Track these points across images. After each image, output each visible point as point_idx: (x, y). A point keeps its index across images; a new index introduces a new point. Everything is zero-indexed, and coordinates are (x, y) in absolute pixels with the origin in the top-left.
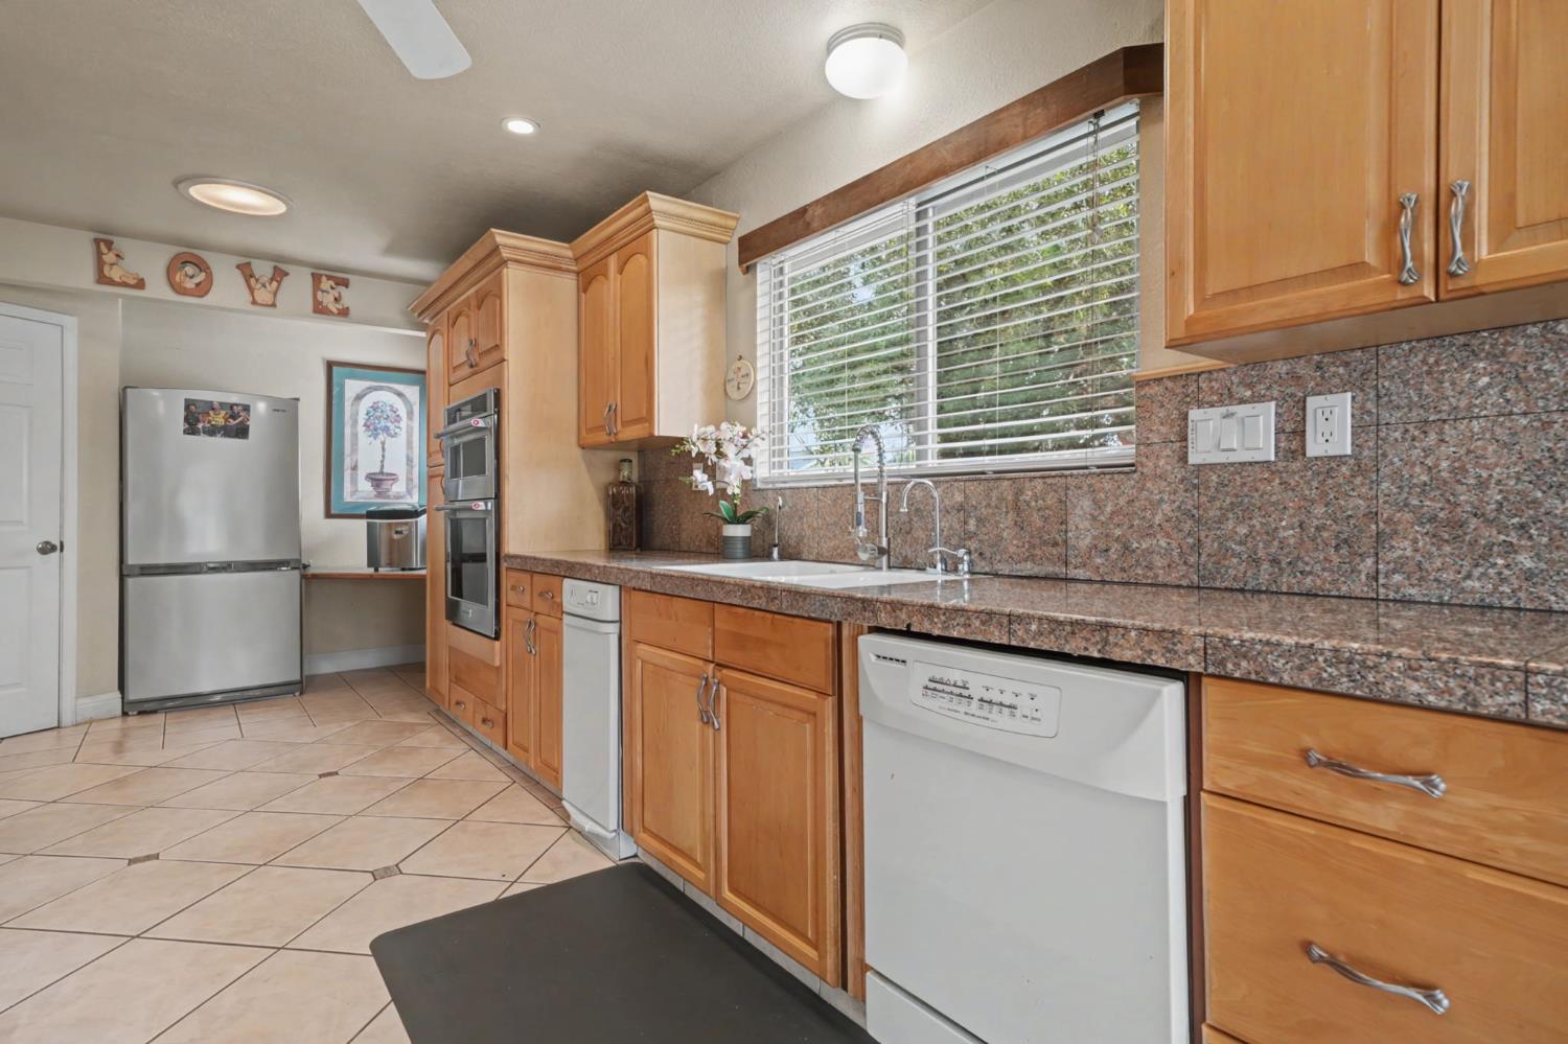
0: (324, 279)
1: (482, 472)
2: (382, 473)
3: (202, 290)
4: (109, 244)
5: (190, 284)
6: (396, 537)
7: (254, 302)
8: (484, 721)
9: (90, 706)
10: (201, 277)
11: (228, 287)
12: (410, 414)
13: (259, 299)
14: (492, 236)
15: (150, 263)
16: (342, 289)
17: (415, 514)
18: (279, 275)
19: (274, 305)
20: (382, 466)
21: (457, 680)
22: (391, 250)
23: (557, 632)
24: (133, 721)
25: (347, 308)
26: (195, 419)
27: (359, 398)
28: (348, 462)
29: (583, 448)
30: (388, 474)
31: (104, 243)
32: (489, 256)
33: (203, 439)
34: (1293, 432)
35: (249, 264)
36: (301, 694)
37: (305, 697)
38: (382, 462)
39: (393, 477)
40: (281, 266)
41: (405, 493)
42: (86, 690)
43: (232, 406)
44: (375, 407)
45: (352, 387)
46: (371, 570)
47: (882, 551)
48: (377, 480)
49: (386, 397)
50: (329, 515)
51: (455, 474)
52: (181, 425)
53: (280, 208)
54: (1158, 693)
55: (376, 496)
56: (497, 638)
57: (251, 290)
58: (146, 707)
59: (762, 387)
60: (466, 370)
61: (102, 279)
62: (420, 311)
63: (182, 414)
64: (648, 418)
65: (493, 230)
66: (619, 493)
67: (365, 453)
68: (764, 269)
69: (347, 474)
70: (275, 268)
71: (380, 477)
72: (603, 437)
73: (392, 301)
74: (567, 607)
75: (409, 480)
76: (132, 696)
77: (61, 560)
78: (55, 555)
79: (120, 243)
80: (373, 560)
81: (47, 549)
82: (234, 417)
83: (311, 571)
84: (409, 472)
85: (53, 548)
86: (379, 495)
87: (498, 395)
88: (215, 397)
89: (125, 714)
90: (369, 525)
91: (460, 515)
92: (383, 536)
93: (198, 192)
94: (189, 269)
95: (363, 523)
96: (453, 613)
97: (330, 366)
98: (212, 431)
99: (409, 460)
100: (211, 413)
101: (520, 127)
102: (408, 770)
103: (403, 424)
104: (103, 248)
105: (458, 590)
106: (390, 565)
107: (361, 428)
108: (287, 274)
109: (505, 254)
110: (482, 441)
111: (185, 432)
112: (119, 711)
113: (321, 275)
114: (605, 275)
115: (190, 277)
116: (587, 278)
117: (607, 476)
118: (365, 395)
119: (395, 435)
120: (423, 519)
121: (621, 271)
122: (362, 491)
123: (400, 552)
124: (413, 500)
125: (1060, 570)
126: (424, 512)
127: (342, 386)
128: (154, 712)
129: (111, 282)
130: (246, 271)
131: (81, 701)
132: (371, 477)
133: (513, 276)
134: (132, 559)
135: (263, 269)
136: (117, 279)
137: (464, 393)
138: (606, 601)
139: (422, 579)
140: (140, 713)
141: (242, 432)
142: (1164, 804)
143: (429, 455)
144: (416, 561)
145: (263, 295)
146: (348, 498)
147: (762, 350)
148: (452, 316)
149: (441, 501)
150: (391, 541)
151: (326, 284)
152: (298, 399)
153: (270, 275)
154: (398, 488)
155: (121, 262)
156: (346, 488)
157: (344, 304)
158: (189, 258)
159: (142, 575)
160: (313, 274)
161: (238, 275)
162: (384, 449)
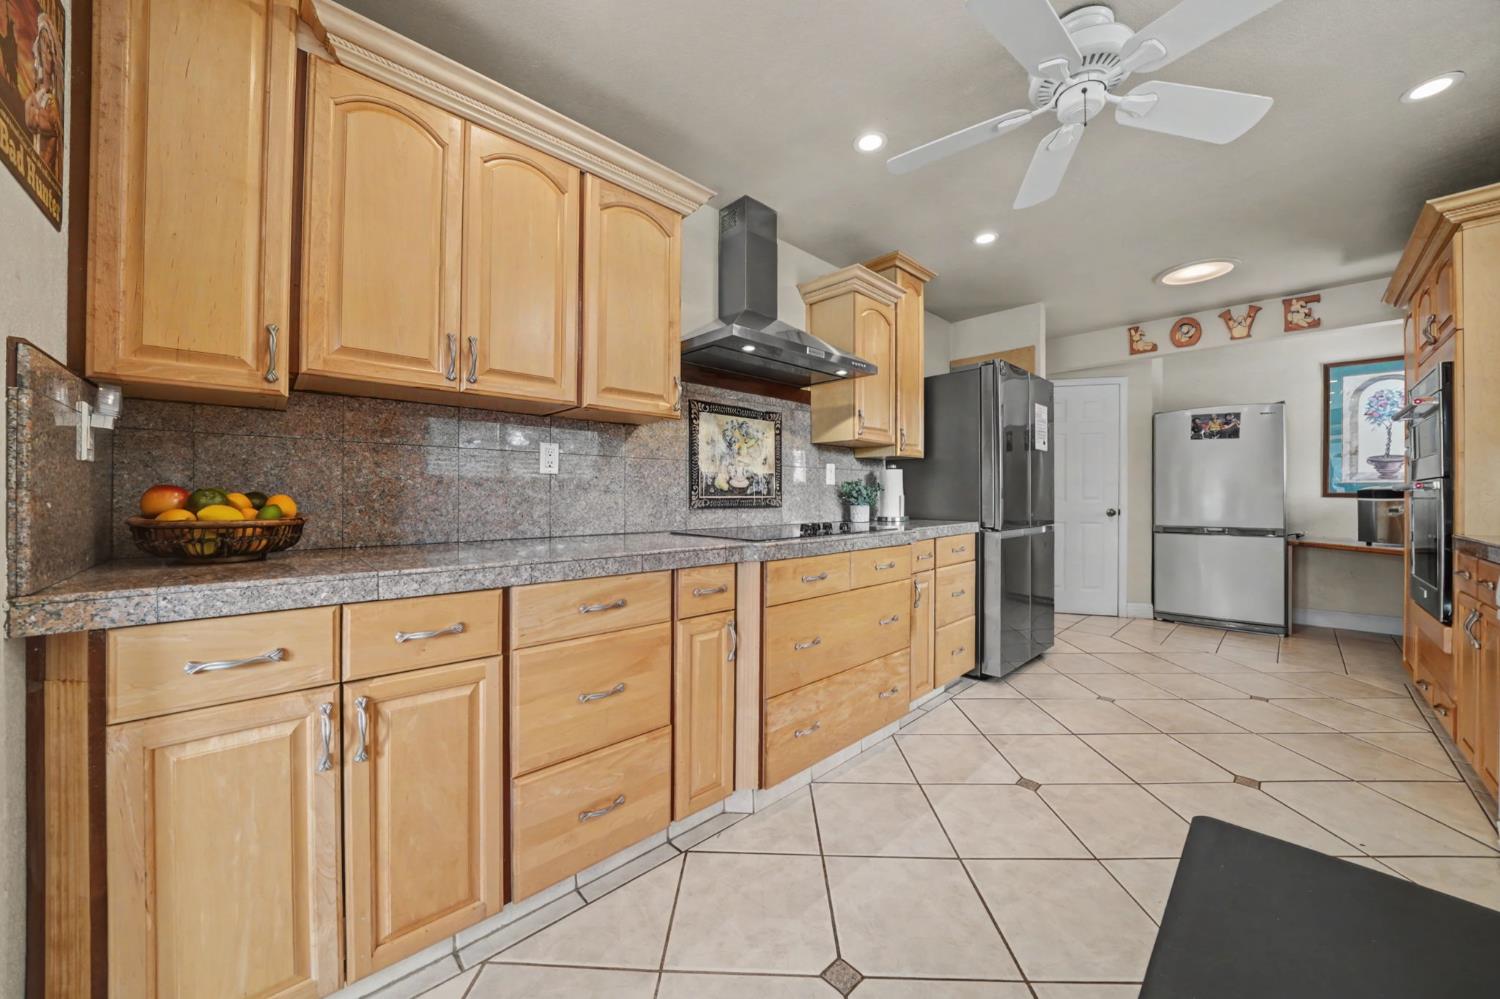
0: (1294, 301)
2: (1388, 455)
3: (1193, 340)
4: (1136, 329)
5: (1186, 339)
6: (1391, 514)
7: (1232, 338)
9: (1135, 608)
10: (1193, 331)
11: (1214, 331)
13: (1236, 334)
14: (1431, 207)
15: (1160, 333)
16: (1313, 306)
18: (1254, 311)
19: (1249, 335)
20: (1388, 449)
21: (1422, 658)
22: (1350, 256)
24: (1160, 624)
25: (1319, 319)
26: (1198, 428)
27: (1359, 390)
28: (1347, 449)
30: (1392, 456)
31: (1133, 330)
33: (1205, 442)
35: (1229, 311)
36: (1285, 636)
37: (1290, 640)
38: (1388, 444)
40: (1254, 303)
42: (1133, 598)
43: (1226, 415)
44: (1378, 396)
45: (1353, 381)
46: (1363, 544)
48: (1379, 463)
50: (1325, 493)
52: (1190, 433)
53: (1228, 267)
55: (1382, 477)
56: (1447, 623)
57: (1230, 329)
58: (1168, 617)
60: (1428, 348)
61: (1133, 351)
62: (1394, 300)
63: (1189, 425)
65: (1428, 202)
67: (1366, 438)
69: (1347, 457)
70: (1251, 307)
71: (1386, 459)
76: (1160, 607)
77: (1119, 521)
78: (1115, 518)
79: (1143, 327)
80: (1364, 534)
81: (1111, 513)
82: (1227, 423)
85: (1114, 514)
86: (1384, 476)
88: (1214, 411)
89: (1155, 619)
90: (1360, 503)
92: (1377, 513)
93: (1168, 280)
94: (1186, 329)
95: (1354, 502)
97: (1327, 368)
98: (1211, 435)
100: (1210, 422)
102: (1333, 720)
104: (1133, 332)
106: (1385, 540)
107: (1362, 417)
108: (1260, 309)
111: (1192, 438)
112: (1152, 617)
113: (1291, 300)
115: (1186, 334)
118: (1365, 388)
122: (1362, 473)
124: (1402, 480)
127: (1340, 384)
128: (1173, 622)
129: (1139, 352)
130: (1227, 317)
131: (1131, 604)
132: (1372, 460)
133: (1472, 239)
134: (1159, 521)
135: (1240, 312)
136: (1141, 349)
137: (1428, 369)
140: (1164, 620)
141: (1234, 433)
145: (1239, 331)
146: (1343, 479)
148: (1420, 296)
150: (1388, 518)
151: (1296, 306)
152: (1283, 402)
153: (1246, 313)
155: (1143, 338)
156: (1346, 470)
157: (1316, 316)
158: (1186, 322)
159: (1165, 532)
160: (1284, 302)
161: (1221, 322)
162: (1389, 433)
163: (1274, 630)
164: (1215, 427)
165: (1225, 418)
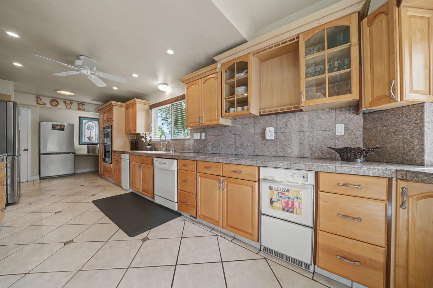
1: (109, 138)
3: (57, 105)
5: (54, 104)
6: (93, 148)
7: (66, 108)
8: (110, 177)
9: (33, 178)
10: (57, 103)
11: (62, 105)
12: (96, 126)
15: (47, 101)
16: (83, 106)
17: (97, 144)
18: (71, 103)
19: (70, 108)
20: (90, 135)
21: (105, 171)
22: (93, 100)
23: (121, 162)
24: (42, 180)
26: (54, 127)
28: (83, 135)
29: (126, 134)
30: (91, 137)
31: (38, 97)
32: (111, 104)
33: (56, 131)
34: (201, 136)
35: (66, 101)
36: (75, 175)
37: (76, 176)
39: (93, 138)
40: (72, 101)
41: (95, 140)
42: (32, 175)
43: (61, 125)
44: (89, 125)
45: (84, 121)
46: (88, 154)
47: (165, 149)
48: (89, 138)
49: (91, 123)
50: (79, 144)
51: (105, 138)
52: (51, 128)
53: (73, 94)
54: (174, 161)
55: (89, 141)
56: (112, 163)
57: (66, 106)
58: (44, 178)
59: (153, 127)
60: (106, 121)
61: (38, 103)
62: (98, 110)
63: (51, 126)
64: (136, 130)
66: (132, 141)
67: (87, 133)
68: (153, 110)
69: (83, 137)
70: (71, 102)
72: (129, 133)
73: (93, 108)
74: (122, 158)
75: (96, 138)
76: (42, 176)
77: (28, 152)
78: (26, 151)
79: (41, 97)
80: (88, 152)
82: (61, 127)
83: (76, 154)
84: (96, 137)
85: (26, 150)
87: (112, 126)
88: (58, 123)
89: (40, 179)
90: (88, 146)
91: (105, 144)
92: (90, 148)
94: (54, 102)
95: (86, 146)
96: (104, 160)
97: (80, 118)
98: (57, 129)
99: (96, 135)
101: (115, 88)
103: (95, 128)
104: (38, 98)
105: (105, 156)
106: (92, 153)
107: (86, 129)
108: (73, 103)
109: (113, 104)
110: (109, 133)
111: (52, 130)
112: (39, 179)
114: (130, 108)
115: (55, 103)
116: (127, 108)
117: (130, 139)
118: (87, 123)
119: (93, 130)
120: (98, 145)
121: (132, 108)
122: (86, 140)
123: (94, 151)
124: (96, 142)
125: (183, 151)
126: (99, 144)
127: (82, 121)
128: (46, 179)
130: (65, 102)
131: (31, 177)
132: (88, 138)
133: (114, 108)
134: (42, 152)
135: (68, 102)
136: (40, 103)
137: (106, 125)
138: (127, 156)
139: (98, 155)
141: (63, 130)
142: (174, 171)
143: (100, 134)
144: (97, 152)
145: (68, 106)
146: (83, 141)
147: (153, 121)
148: (104, 112)
149: (102, 142)
150: (92, 149)
151: (80, 105)
152: (74, 124)
153: (70, 103)
154: (93, 139)
155: (41, 101)
156: (83, 139)
157: (84, 108)
158: (54, 100)
159: (43, 155)
160: (78, 103)
161: (64, 103)
162: (91, 132)
163: (73, 175)
164: (58, 127)
165: (61, 126)
